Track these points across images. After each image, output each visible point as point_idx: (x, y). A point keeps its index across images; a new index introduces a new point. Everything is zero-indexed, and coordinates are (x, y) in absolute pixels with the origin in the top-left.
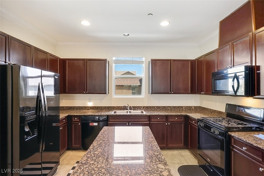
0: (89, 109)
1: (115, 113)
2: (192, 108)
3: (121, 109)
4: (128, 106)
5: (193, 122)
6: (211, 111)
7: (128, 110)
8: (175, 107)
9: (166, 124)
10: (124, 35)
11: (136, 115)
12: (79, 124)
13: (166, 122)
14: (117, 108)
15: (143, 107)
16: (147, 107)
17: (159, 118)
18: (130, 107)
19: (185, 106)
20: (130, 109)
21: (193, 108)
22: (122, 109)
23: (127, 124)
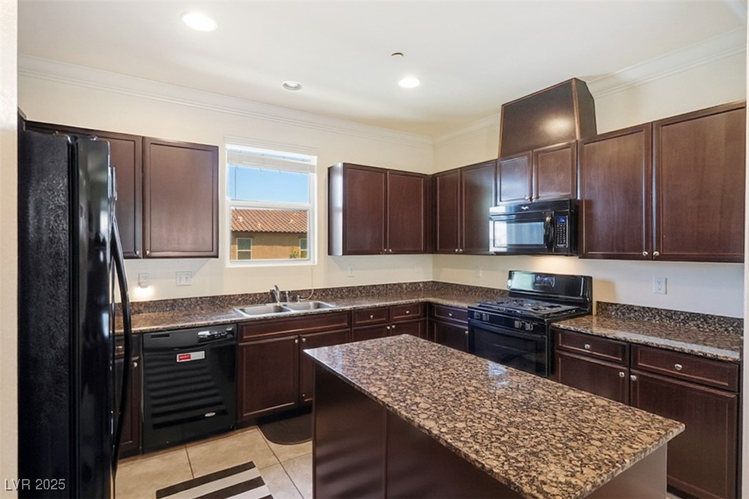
0: (139, 312)
2: (419, 286)
3: (252, 303)
5: (449, 316)
6: (465, 290)
8: (387, 285)
9: (389, 328)
10: (286, 85)
13: (387, 324)
14: (240, 299)
15: (315, 290)
16: (324, 290)
17: (372, 316)
18: (283, 293)
19: (406, 283)
20: (284, 299)
21: (421, 285)
23: (296, 341)
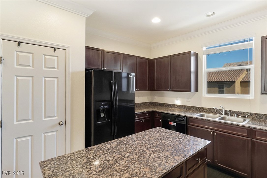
0: (176, 108)
1: (202, 116)
4: (222, 109)
7: (223, 115)
11: (234, 125)
12: (161, 121)
15: (251, 113)
20: (226, 114)
22: (214, 113)
23: (211, 133)
